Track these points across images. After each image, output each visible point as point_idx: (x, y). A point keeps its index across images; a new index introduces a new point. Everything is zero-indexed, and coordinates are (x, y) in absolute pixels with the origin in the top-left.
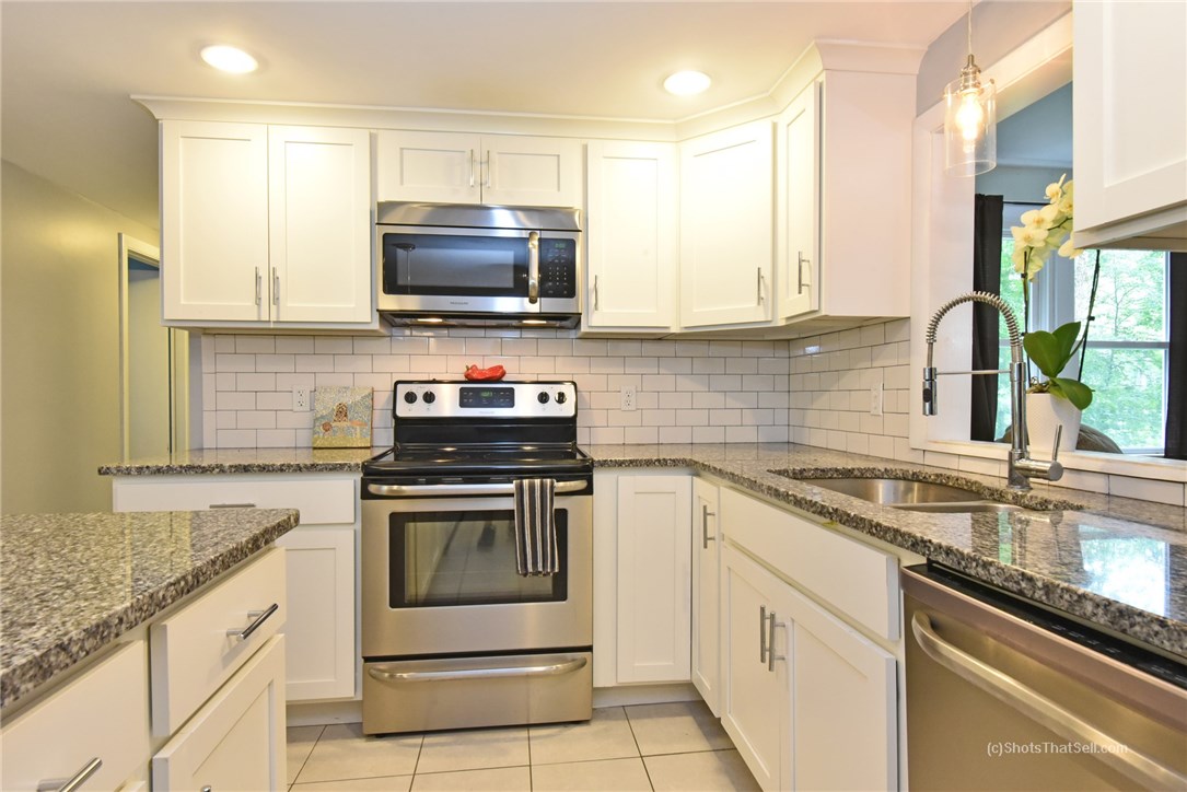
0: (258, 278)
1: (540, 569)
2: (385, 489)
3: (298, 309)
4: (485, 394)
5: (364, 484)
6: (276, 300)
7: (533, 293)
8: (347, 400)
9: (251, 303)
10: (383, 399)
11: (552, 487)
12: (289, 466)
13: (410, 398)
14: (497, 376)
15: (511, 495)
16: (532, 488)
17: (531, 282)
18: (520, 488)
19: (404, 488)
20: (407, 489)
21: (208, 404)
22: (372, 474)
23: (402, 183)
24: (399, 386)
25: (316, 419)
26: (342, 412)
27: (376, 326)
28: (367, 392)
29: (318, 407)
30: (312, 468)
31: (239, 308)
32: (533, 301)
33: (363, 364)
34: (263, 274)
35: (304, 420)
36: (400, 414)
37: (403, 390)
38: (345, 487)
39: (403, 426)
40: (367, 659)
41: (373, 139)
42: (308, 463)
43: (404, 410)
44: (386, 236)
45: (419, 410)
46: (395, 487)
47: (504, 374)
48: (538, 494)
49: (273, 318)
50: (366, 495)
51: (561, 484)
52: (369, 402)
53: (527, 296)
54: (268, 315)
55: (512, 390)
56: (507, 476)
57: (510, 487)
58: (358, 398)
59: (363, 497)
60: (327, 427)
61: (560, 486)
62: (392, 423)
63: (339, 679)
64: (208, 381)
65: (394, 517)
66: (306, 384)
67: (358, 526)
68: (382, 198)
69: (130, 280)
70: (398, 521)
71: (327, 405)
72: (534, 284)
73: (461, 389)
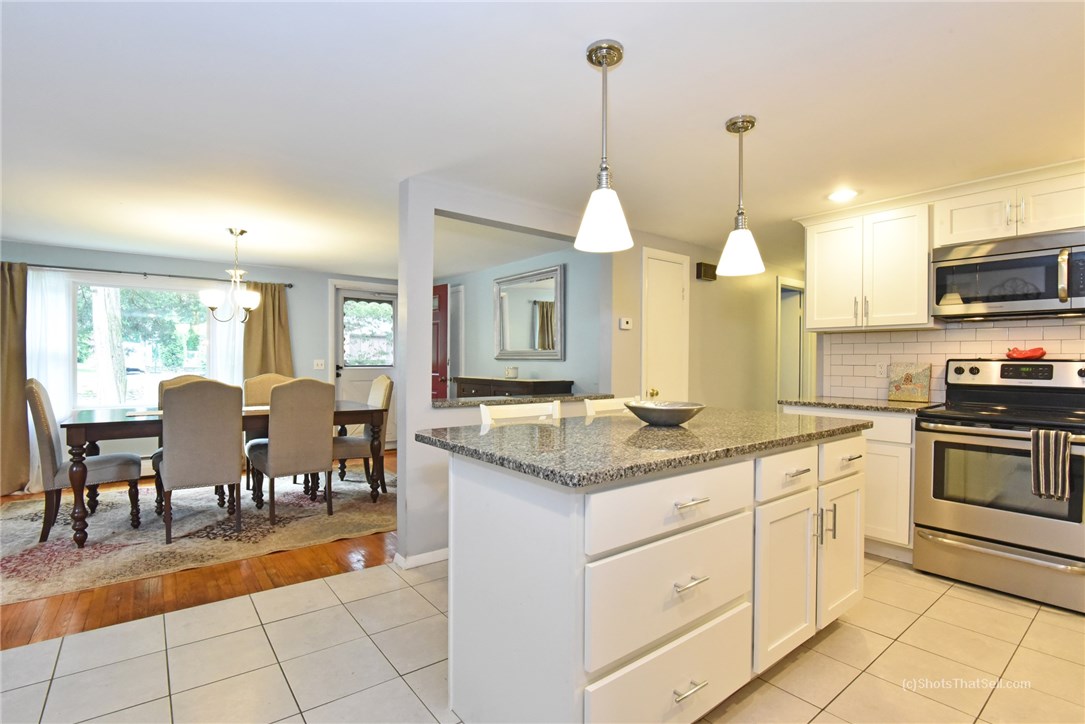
0: (856, 303)
1: (1052, 493)
2: (932, 426)
3: (879, 318)
4: (1024, 369)
5: (918, 422)
6: (867, 314)
7: (1062, 294)
8: (912, 371)
9: (852, 317)
10: (939, 371)
11: (1066, 437)
12: (872, 407)
13: (959, 371)
14: (1038, 355)
15: (1029, 440)
16: (1047, 437)
17: (1060, 287)
18: (1037, 436)
19: (946, 426)
20: (948, 427)
21: (826, 371)
22: (923, 417)
23: (951, 232)
24: (951, 363)
25: (891, 383)
26: (908, 379)
27: (931, 325)
28: (926, 367)
29: (892, 375)
30: (885, 409)
31: (846, 320)
32: (1063, 301)
33: (924, 348)
34: (859, 300)
35: (884, 383)
36: (950, 381)
37: (953, 366)
38: (906, 422)
39: (953, 390)
40: (917, 525)
41: (931, 209)
42: (883, 406)
43: (953, 379)
44: (938, 269)
45: (967, 379)
46: (940, 425)
47: (1044, 354)
48: (1052, 441)
49: (865, 324)
50: (918, 428)
51: (1074, 436)
52: (928, 373)
53: (1057, 297)
54: (862, 323)
55: (1052, 366)
56: (1027, 426)
57: (1030, 434)
58: (920, 370)
59: (917, 429)
60: (898, 388)
61: (1072, 437)
62: (944, 387)
63: (899, 531)
64: (826, 359)
65: (936, 443)
66: (885, 361)
67: (913, 446)
68: (937, 245)
69: (782, 298)
70: (940, 447)
71: (899, 374)
72: (1063, 288)
73: (1003, 366)
